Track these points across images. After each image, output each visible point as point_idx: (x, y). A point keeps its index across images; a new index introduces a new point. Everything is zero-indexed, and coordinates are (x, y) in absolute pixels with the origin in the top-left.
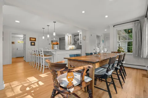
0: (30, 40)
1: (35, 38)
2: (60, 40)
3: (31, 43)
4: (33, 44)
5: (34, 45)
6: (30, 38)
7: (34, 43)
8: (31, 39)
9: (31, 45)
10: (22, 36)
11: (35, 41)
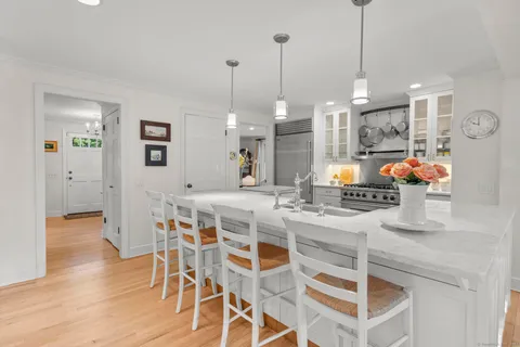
0: (143, 136)
1: (168, 126)
2: (277, 134)
3: (148, 149)
4: (155, 154)
5: (163, 163)
6: (143, 124)
7: (163, 149)
8: (148, 128)
9: (149, 162)
10: (95, 114)
11: (167, 138)
